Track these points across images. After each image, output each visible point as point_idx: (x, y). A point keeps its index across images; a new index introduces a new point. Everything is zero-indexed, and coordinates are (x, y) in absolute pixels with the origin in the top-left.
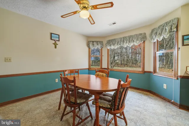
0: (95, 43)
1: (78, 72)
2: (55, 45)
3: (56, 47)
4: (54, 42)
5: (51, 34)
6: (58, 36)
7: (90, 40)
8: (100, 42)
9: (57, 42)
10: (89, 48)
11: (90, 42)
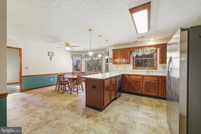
0: (76, 56)
1: (65, 74)
2: (51, 58)
3: (51, 60)
4: (50, 57)
5: (48, 52)
6: (52, 53)
7: (73, 54)
8: (80, 55)
9: (52, 57)
10: (73, 59)
11: (74, 55)
